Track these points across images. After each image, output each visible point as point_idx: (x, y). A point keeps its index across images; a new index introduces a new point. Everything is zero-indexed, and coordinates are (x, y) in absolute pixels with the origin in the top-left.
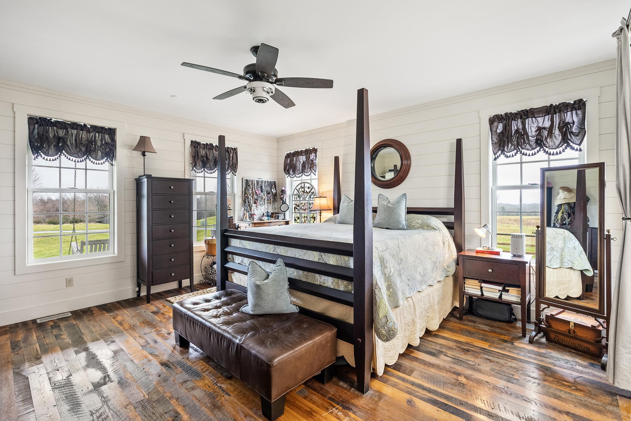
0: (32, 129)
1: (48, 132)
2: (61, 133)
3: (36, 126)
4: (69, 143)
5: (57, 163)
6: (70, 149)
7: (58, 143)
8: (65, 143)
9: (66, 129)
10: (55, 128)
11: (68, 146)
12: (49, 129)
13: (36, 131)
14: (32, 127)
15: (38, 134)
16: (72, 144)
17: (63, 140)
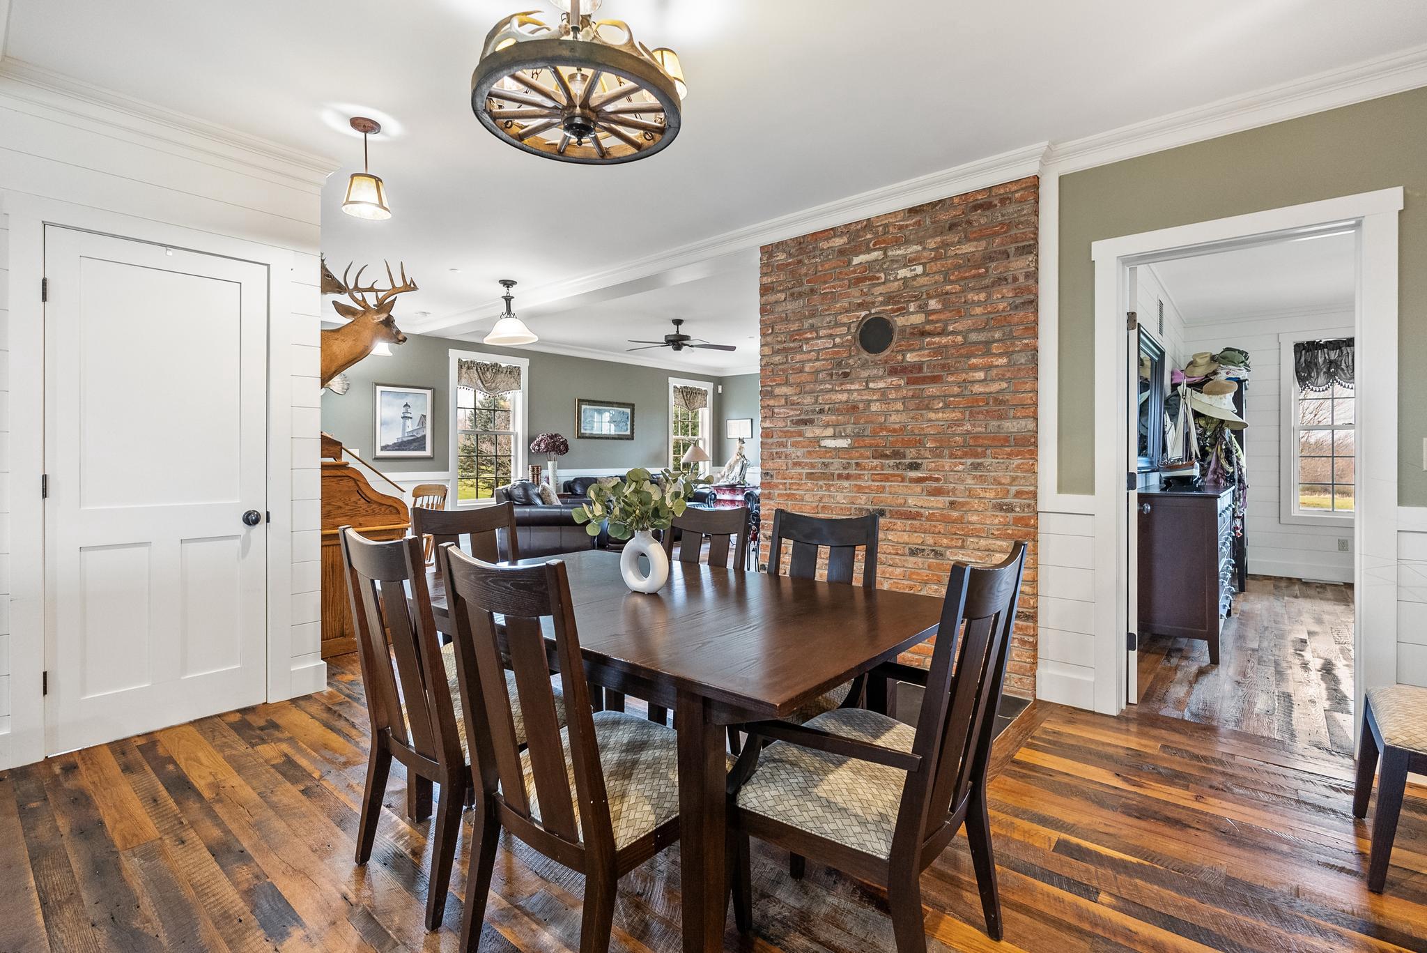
0: (1298, 358)
1: (1317, 357)
2: (1333, 355)
3: (1304, 352)
4: (1343, 366)
5: (1328, 394)
6: (1345, 374)
7: (1329, 369)
8: (1338, 366)
9: (1340, 348)
10: (1326, 350)
11: (1342, 370)
12: (1318, 353)
13: (1303, 359)
14: (1298, 356)
15: (1305, 361)
16: (1347, 367)
17: (1336, 363)
